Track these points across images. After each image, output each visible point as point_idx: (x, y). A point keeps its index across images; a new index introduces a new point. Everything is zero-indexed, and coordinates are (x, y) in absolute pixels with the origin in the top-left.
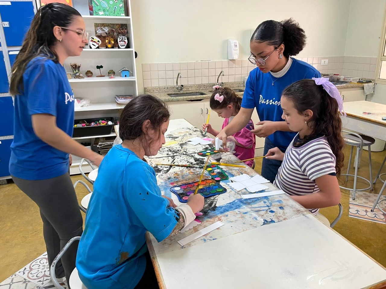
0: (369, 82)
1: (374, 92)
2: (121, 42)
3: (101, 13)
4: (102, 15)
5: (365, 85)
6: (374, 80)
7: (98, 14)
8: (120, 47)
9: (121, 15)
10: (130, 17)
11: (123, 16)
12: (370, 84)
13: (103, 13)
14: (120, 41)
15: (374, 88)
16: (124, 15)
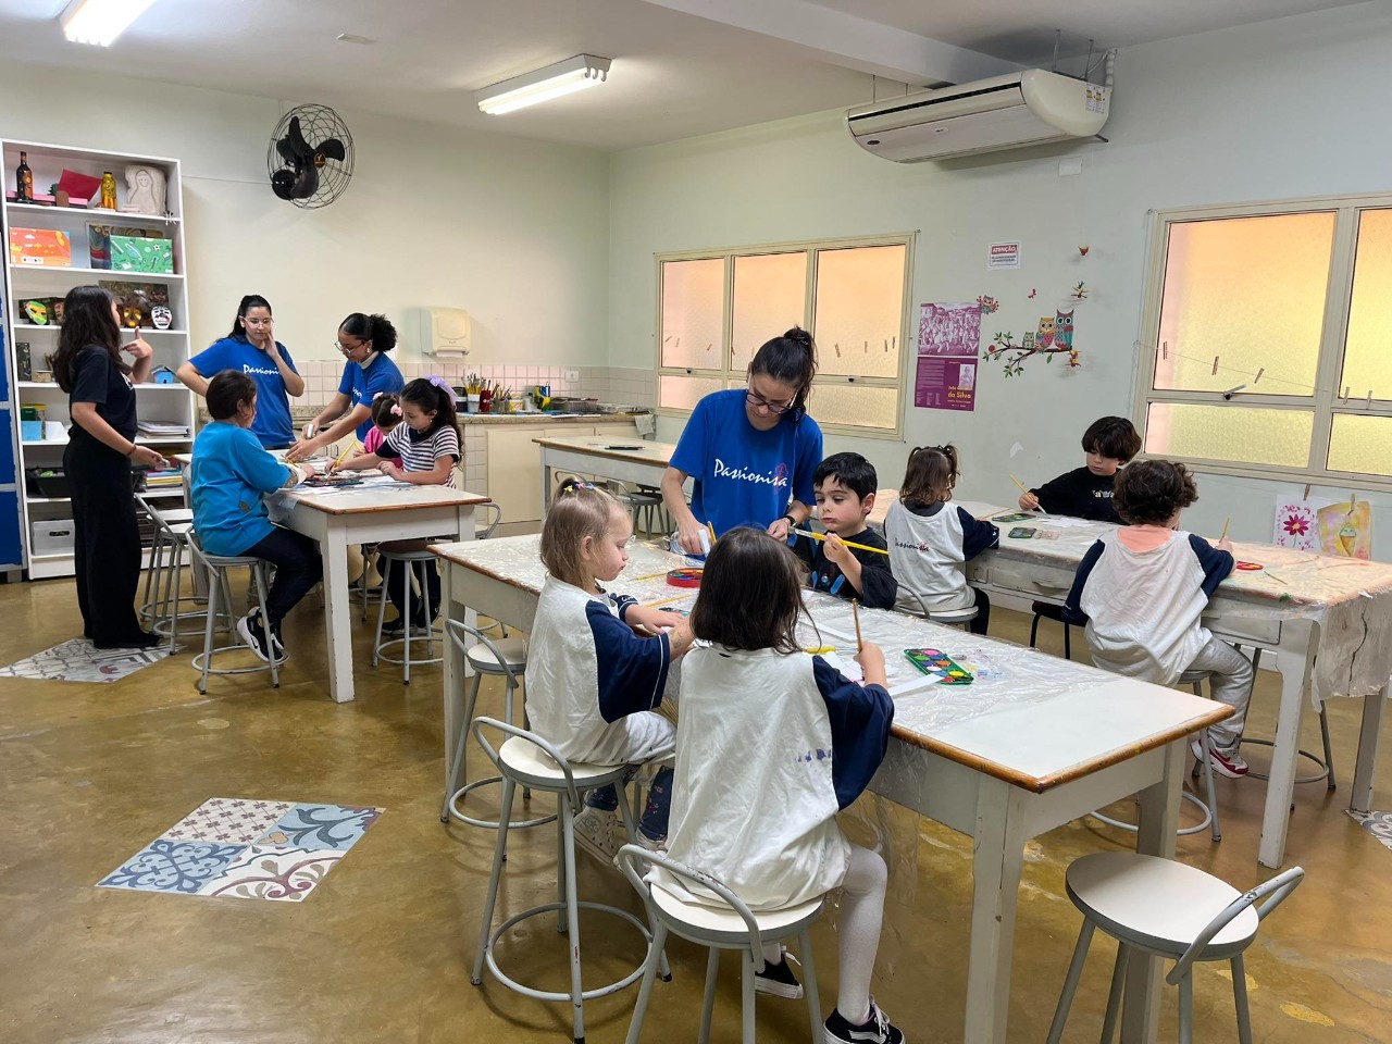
0: (645, 412)
1: (655, 430)
2: (160, 318)
3: (126, 266)
4: (128, 270)
5: (638, 418)
6: (652, 410)
7: (120, 268)
8: (158, 326)
9: (167, 271)
10: (183, 275)
11: (169, 273)
12: (646, 416)
13: (130, 266)
14: (157, 317)
15: (654, 423)
16: (171, 271)
